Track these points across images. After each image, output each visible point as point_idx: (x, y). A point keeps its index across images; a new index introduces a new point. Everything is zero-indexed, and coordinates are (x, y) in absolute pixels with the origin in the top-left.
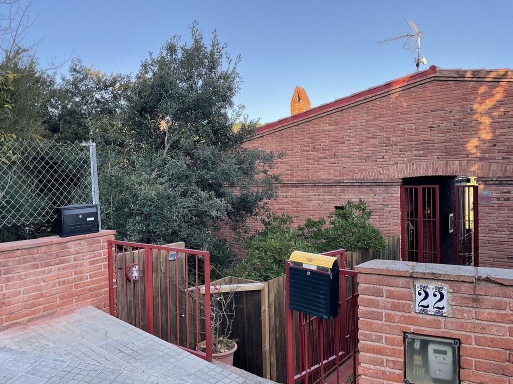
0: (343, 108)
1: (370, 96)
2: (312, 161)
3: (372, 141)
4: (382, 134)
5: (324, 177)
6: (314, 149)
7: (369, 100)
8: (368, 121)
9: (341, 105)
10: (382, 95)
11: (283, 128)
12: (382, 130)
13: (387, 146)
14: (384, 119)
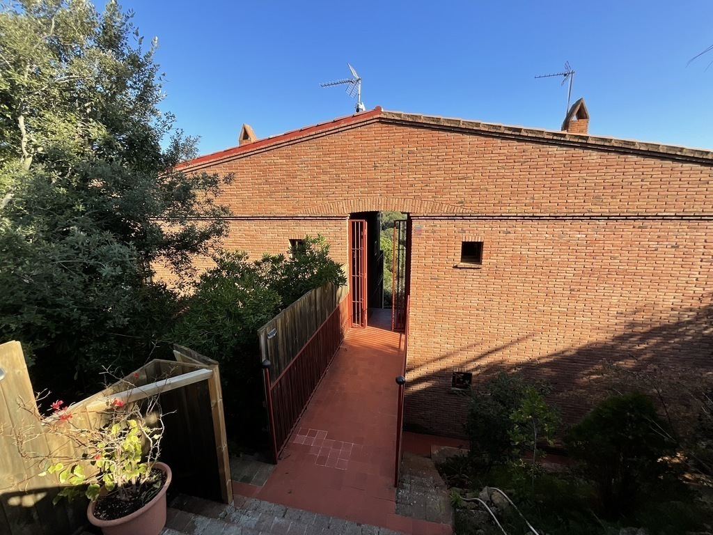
0: (295, 142)
1: (321, 131)
2: (265, 194)
3: (323, 177)
4: (332, 170)
5: (278, 211)
6: (267, 182)
7: (319, 135)
8: (319, 156)
9: (292, 139)
10: (332, 132)
11: (232, 158)
12: (333, 166)
13: (336, 182)
14: (334, 156)
